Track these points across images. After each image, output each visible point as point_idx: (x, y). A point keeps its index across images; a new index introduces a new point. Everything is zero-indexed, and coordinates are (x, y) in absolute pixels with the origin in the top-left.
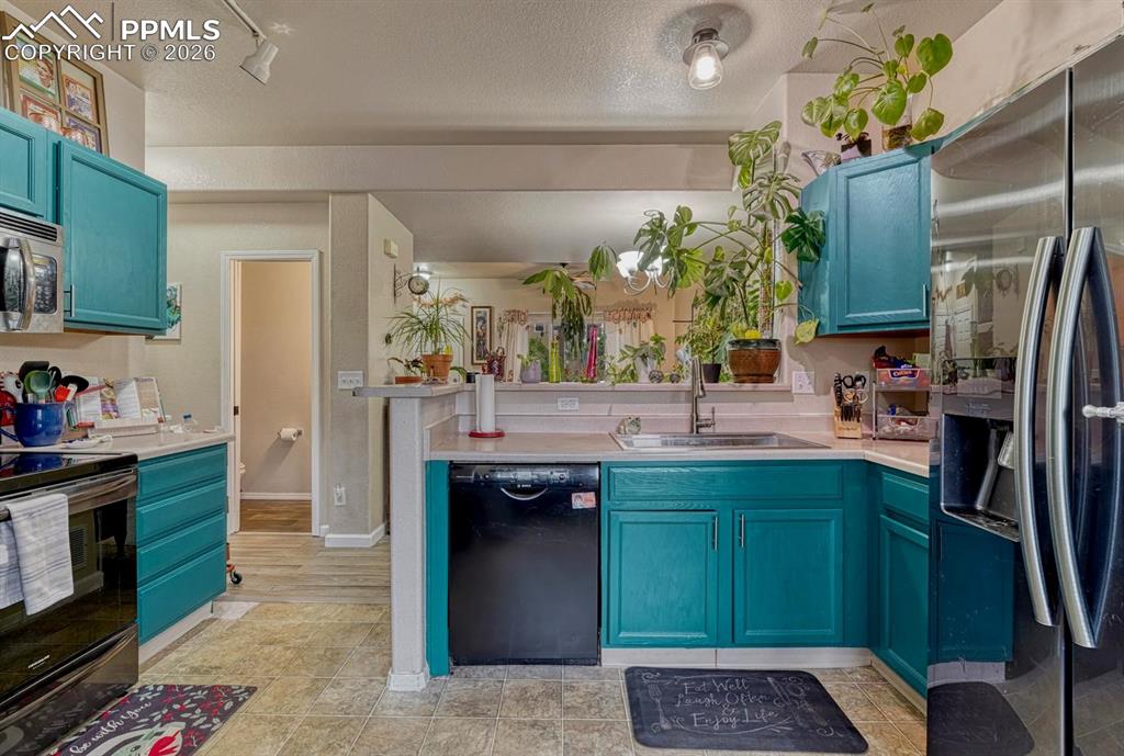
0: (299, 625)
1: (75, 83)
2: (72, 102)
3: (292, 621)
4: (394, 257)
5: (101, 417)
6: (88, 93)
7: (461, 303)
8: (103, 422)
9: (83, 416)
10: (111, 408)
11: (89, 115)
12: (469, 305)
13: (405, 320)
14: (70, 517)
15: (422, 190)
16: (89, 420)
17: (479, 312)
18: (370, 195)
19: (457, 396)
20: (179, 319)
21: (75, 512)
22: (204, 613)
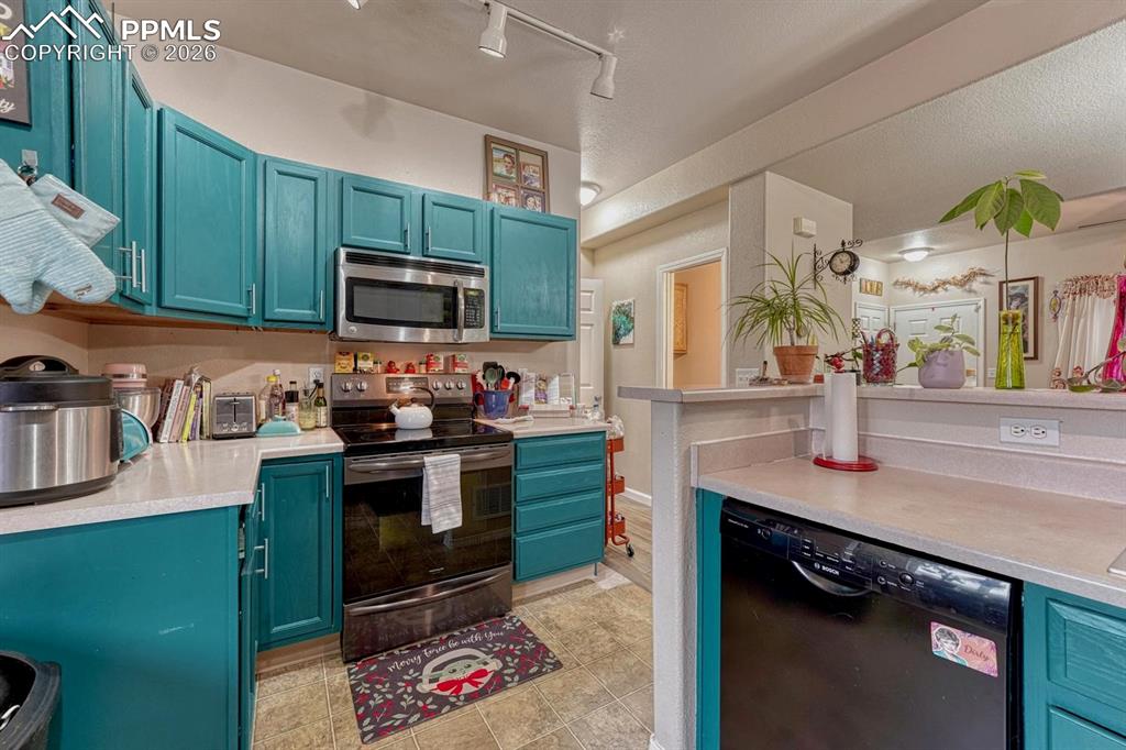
0: (640, 621)
1: (528, 165)
2: (526, 178)
3: (637, 613)
4: (811, 236)
5: (534, 403)
6: (537, 169)
7: (981, 279)
8: (535, 407)
9: (523, 400)
10: (542, 396)
11: (537, 185)
12: (995, 281)
13: (749, 305)
14: (462, 473)
15: (826, 142)
16: (527, 404)
17: (1014, 288)
18: (768, 173)
19: (811, 401)
20: (633, 327)
21: (466, 470)
22: (587, 573)
